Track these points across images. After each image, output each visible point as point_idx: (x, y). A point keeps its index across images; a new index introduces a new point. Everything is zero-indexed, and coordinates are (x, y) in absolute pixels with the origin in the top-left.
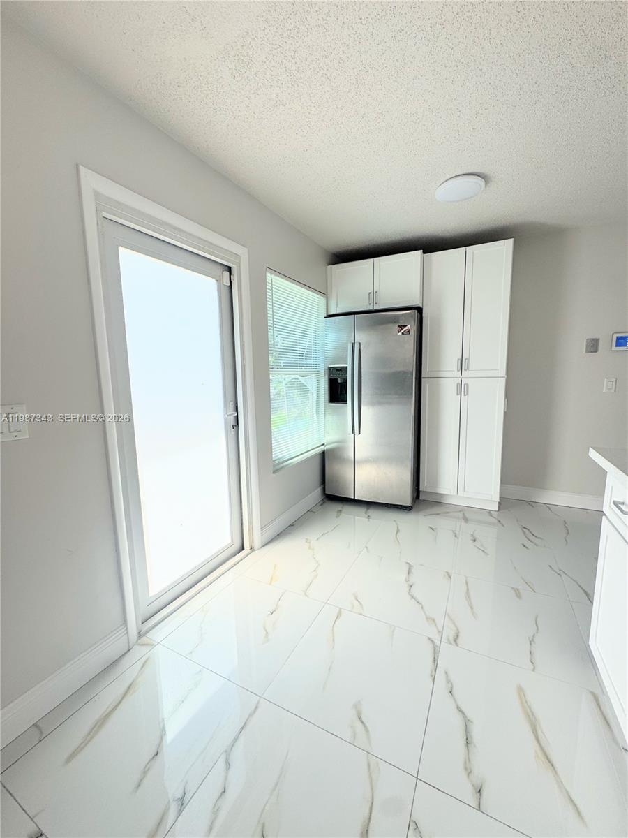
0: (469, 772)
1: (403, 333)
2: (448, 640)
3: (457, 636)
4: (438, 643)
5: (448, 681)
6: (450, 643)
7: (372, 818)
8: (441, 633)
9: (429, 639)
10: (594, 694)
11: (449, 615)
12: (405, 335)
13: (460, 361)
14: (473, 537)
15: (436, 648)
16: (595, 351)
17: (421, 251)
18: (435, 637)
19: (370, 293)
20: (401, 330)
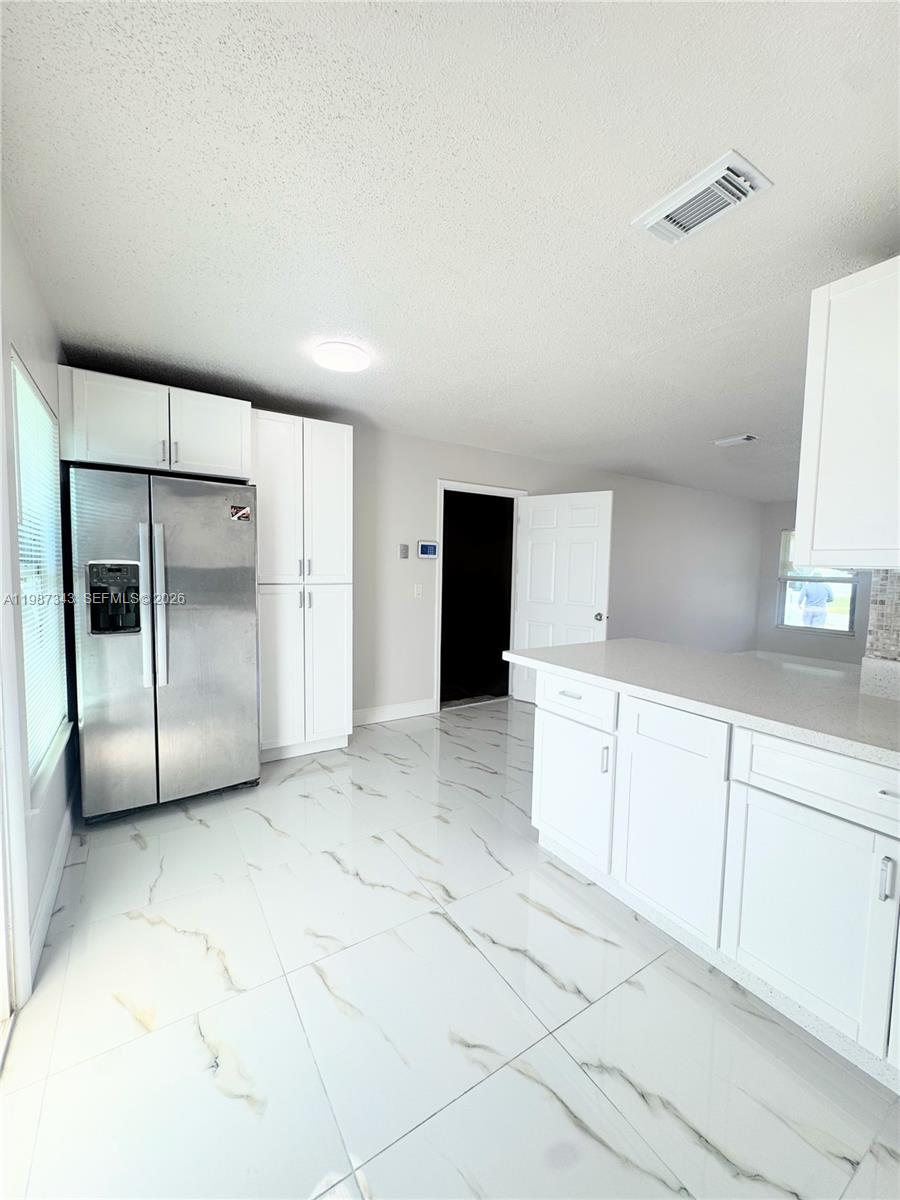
0: (562, 987)
1: (239, 518)
2: (445, 900)
3: (447, 891)
4: (441, 911)
5: (483, 935)
6: (450, 902)
7: (567, 1104)
8: (433, 899)
9: (432, 913)
10: (549, 863)
11: (421, 878)
12: (243, 522)
13: (302, 563)
14: (356, 785)
15: (445, 916)
16: (407, 557)
17: (250, 403)
18: (434, 907)
19: (164, 442)
20: (236, 513)
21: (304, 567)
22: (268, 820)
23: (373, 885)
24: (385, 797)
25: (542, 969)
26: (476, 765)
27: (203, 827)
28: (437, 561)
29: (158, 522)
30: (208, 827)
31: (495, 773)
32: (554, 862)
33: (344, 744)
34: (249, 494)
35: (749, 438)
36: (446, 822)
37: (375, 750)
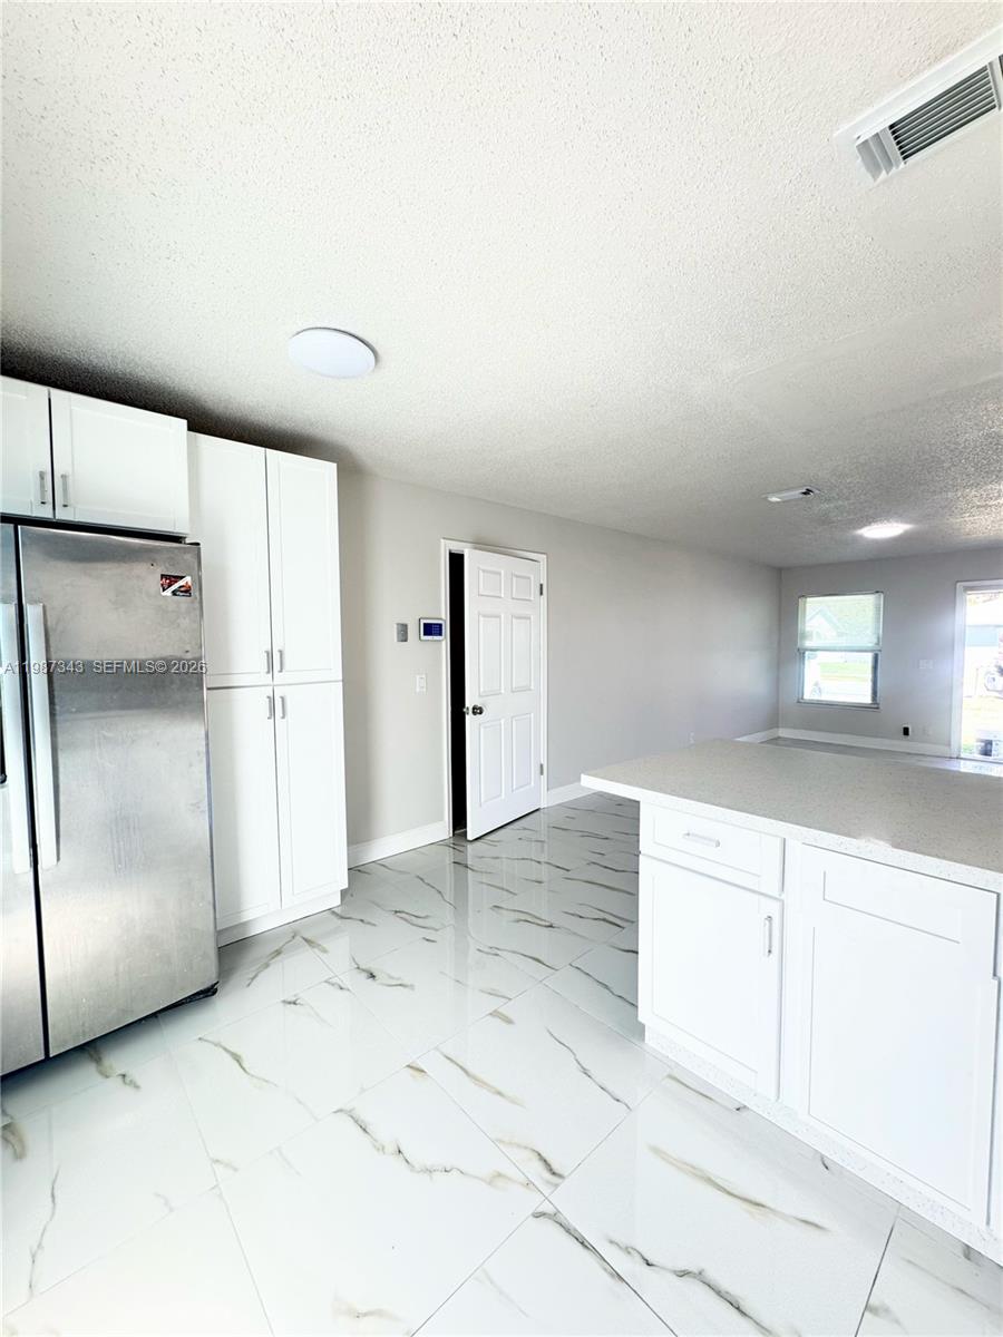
1: (174, 593)
2: (548, 1182)
3: (545, 1161)
4: (549, 1208)
5: (627, 1250)
6: (556, 1186)
8: (529, 1184)
9: (537, 1215)
10: (671, 1077)
11: (501, 1141)
12: (181, 599)
13: (270, 655)
14: (364, 970)
15: (555, 1218)
16: (406, 640)
17: (185, 422)
18: (535, 1202)
19: (42, 476)
20: (170, 586)
21: (274, 661)
22: (237, 1058)
23: (429, 1171)
24: (412, 987)
25: (738, 1308)
26: (523, 917)
27: (129, 1090)
28: (444, 643)
29: (34, 602)
30: (137, 1087)
31: (551, 926)
32: (676, 1073)
33: (337, 901)
34: (188, 557)
35: (808, 492)
36: (509, 1021)
37: (378, 905)
